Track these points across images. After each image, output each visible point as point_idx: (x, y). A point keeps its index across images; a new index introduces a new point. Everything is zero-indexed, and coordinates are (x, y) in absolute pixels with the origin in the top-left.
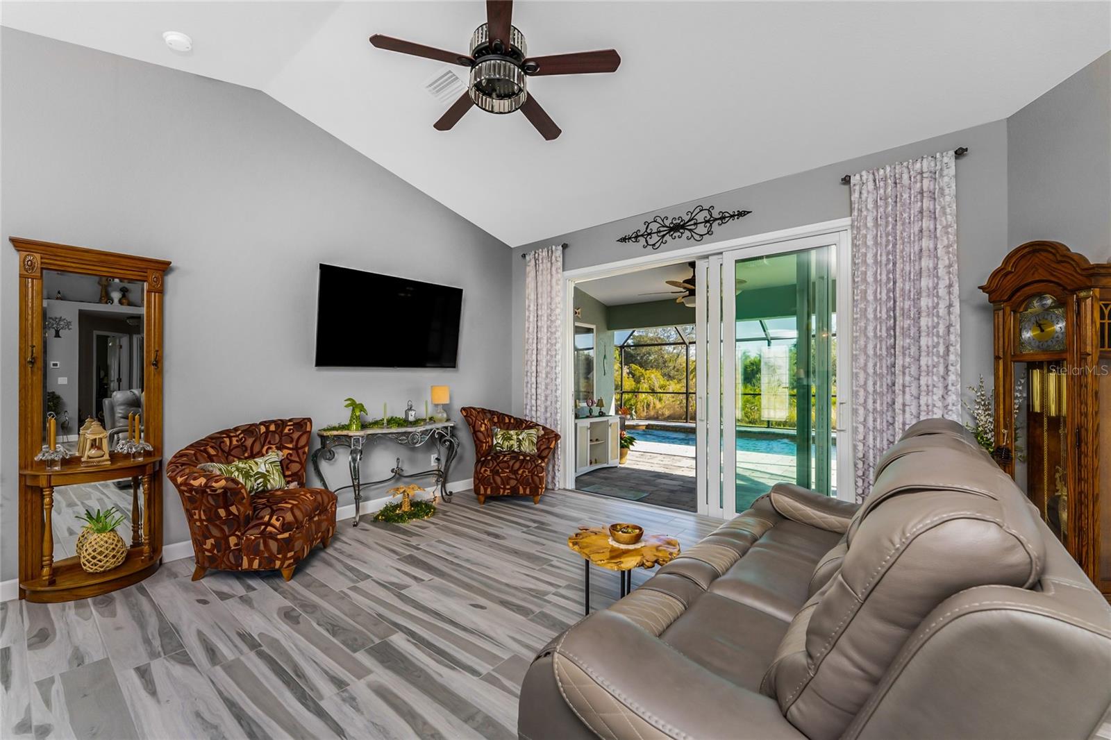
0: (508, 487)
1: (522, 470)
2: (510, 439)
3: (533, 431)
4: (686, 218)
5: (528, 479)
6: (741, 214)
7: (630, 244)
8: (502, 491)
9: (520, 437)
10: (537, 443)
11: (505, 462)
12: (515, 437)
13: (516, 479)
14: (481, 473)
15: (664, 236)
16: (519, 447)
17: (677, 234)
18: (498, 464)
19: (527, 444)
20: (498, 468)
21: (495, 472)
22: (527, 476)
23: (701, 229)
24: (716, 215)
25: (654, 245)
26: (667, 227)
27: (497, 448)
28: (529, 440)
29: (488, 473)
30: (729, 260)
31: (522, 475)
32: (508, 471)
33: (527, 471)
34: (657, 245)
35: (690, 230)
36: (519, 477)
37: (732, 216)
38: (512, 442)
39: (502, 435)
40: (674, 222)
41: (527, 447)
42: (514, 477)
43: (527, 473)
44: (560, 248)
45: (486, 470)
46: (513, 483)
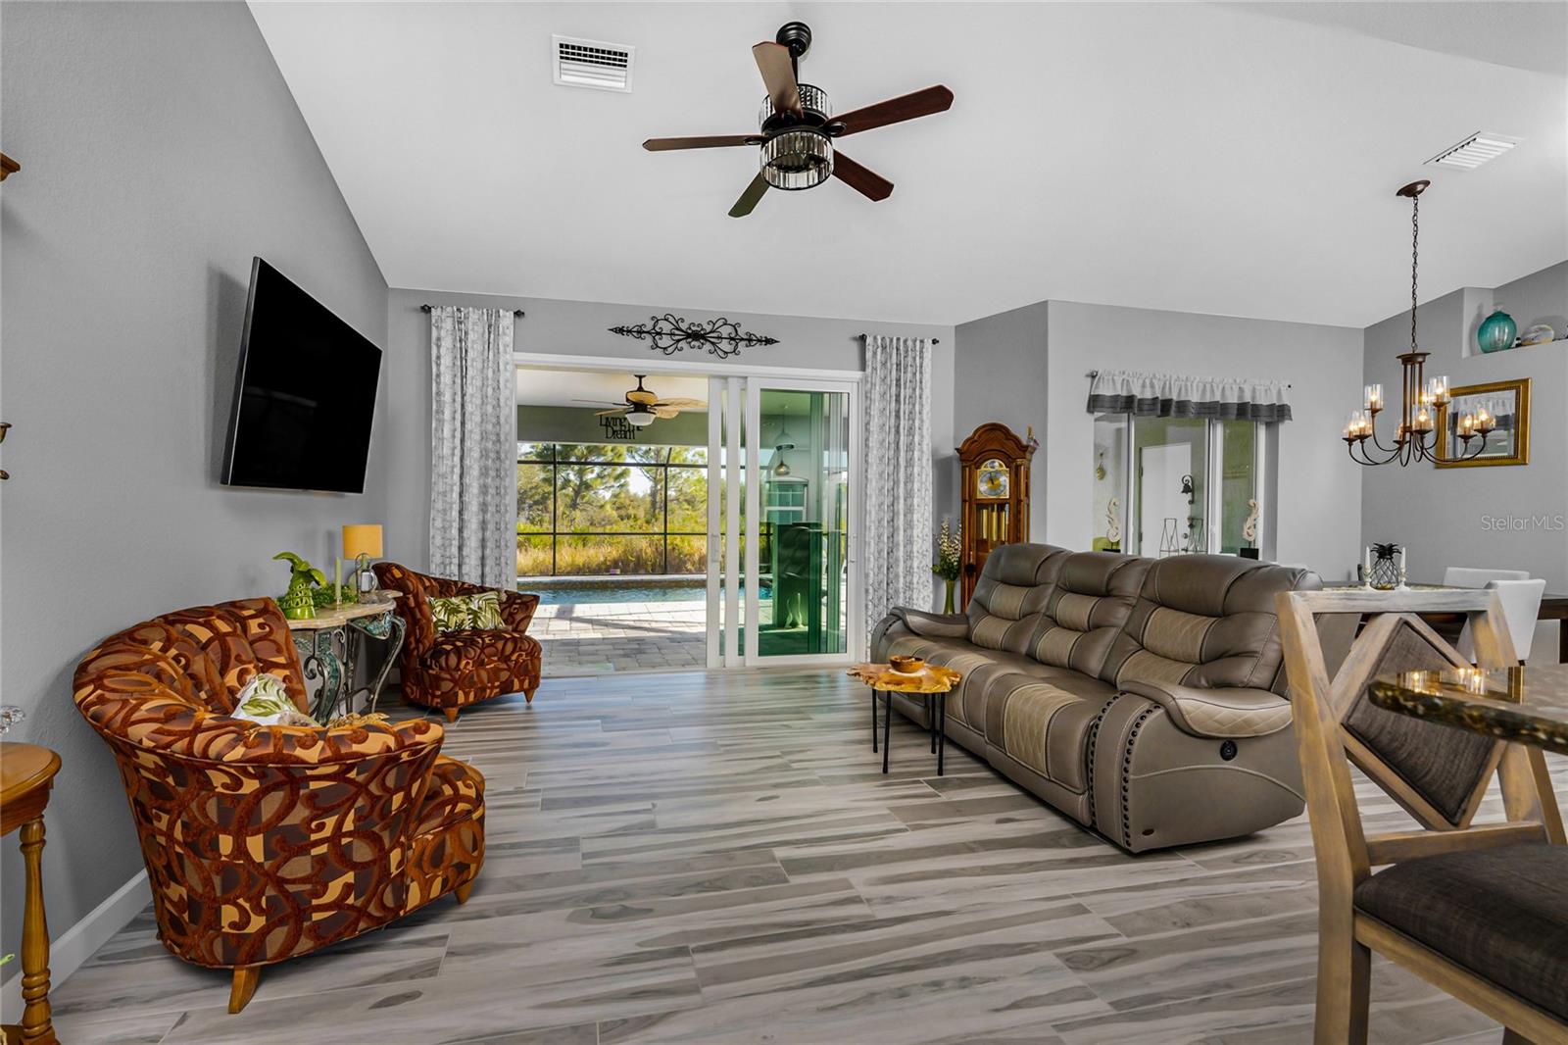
0: (497, 684)
1: (516, 655)
2: (456, 611)
3: (492, 595)
4: (708, 328)
5: (527, 665)
6: (769, 341)
7: (629, 339)
8: (488, 691)
9: (474, 606)
10: (502, 611)
11: (489, 646)
12: (464, 607)
13: (509, 669)
14: (459, 670)
15: (679, 341)
16: (475, 621)
17: (696, 343)
18: (482, 650)
19: (489, 616)
20: (483, 656)
21: (480, 664)
22: (524, 661)
23: (725, 345)
24: (742, 333)
25: (665, 349)
26: (682, 331)
27: (440, 629)
28: (491, 609)
29: (470, 667)
30: (754, 389)
31: (517, 661)
32: (496, 658)
33: (524, 653)
34: (670, 350)
35: (713, 343)
36: (512, 664)
37: (759, 341)
38: (461, 616)
39: (443, 605)
40: (693, 328)
41: (489, 620)
42: (505, 667)
43: (524, 657)
44: (511, 314)
45: (468, 663)
46: (504, 675)
